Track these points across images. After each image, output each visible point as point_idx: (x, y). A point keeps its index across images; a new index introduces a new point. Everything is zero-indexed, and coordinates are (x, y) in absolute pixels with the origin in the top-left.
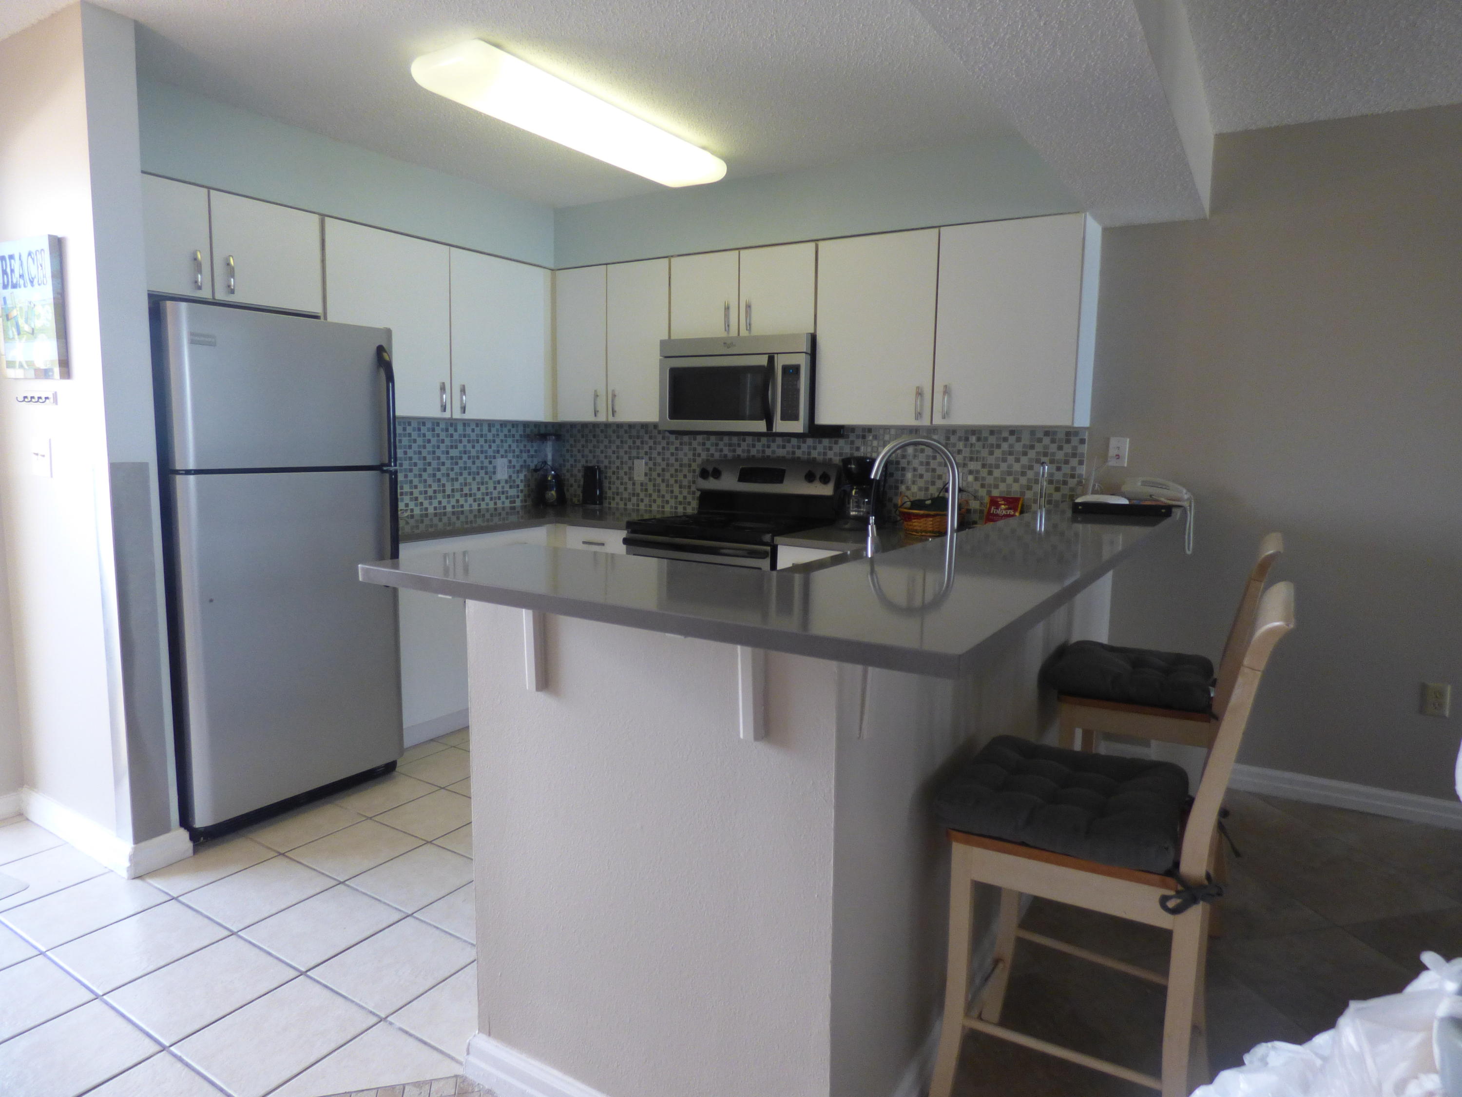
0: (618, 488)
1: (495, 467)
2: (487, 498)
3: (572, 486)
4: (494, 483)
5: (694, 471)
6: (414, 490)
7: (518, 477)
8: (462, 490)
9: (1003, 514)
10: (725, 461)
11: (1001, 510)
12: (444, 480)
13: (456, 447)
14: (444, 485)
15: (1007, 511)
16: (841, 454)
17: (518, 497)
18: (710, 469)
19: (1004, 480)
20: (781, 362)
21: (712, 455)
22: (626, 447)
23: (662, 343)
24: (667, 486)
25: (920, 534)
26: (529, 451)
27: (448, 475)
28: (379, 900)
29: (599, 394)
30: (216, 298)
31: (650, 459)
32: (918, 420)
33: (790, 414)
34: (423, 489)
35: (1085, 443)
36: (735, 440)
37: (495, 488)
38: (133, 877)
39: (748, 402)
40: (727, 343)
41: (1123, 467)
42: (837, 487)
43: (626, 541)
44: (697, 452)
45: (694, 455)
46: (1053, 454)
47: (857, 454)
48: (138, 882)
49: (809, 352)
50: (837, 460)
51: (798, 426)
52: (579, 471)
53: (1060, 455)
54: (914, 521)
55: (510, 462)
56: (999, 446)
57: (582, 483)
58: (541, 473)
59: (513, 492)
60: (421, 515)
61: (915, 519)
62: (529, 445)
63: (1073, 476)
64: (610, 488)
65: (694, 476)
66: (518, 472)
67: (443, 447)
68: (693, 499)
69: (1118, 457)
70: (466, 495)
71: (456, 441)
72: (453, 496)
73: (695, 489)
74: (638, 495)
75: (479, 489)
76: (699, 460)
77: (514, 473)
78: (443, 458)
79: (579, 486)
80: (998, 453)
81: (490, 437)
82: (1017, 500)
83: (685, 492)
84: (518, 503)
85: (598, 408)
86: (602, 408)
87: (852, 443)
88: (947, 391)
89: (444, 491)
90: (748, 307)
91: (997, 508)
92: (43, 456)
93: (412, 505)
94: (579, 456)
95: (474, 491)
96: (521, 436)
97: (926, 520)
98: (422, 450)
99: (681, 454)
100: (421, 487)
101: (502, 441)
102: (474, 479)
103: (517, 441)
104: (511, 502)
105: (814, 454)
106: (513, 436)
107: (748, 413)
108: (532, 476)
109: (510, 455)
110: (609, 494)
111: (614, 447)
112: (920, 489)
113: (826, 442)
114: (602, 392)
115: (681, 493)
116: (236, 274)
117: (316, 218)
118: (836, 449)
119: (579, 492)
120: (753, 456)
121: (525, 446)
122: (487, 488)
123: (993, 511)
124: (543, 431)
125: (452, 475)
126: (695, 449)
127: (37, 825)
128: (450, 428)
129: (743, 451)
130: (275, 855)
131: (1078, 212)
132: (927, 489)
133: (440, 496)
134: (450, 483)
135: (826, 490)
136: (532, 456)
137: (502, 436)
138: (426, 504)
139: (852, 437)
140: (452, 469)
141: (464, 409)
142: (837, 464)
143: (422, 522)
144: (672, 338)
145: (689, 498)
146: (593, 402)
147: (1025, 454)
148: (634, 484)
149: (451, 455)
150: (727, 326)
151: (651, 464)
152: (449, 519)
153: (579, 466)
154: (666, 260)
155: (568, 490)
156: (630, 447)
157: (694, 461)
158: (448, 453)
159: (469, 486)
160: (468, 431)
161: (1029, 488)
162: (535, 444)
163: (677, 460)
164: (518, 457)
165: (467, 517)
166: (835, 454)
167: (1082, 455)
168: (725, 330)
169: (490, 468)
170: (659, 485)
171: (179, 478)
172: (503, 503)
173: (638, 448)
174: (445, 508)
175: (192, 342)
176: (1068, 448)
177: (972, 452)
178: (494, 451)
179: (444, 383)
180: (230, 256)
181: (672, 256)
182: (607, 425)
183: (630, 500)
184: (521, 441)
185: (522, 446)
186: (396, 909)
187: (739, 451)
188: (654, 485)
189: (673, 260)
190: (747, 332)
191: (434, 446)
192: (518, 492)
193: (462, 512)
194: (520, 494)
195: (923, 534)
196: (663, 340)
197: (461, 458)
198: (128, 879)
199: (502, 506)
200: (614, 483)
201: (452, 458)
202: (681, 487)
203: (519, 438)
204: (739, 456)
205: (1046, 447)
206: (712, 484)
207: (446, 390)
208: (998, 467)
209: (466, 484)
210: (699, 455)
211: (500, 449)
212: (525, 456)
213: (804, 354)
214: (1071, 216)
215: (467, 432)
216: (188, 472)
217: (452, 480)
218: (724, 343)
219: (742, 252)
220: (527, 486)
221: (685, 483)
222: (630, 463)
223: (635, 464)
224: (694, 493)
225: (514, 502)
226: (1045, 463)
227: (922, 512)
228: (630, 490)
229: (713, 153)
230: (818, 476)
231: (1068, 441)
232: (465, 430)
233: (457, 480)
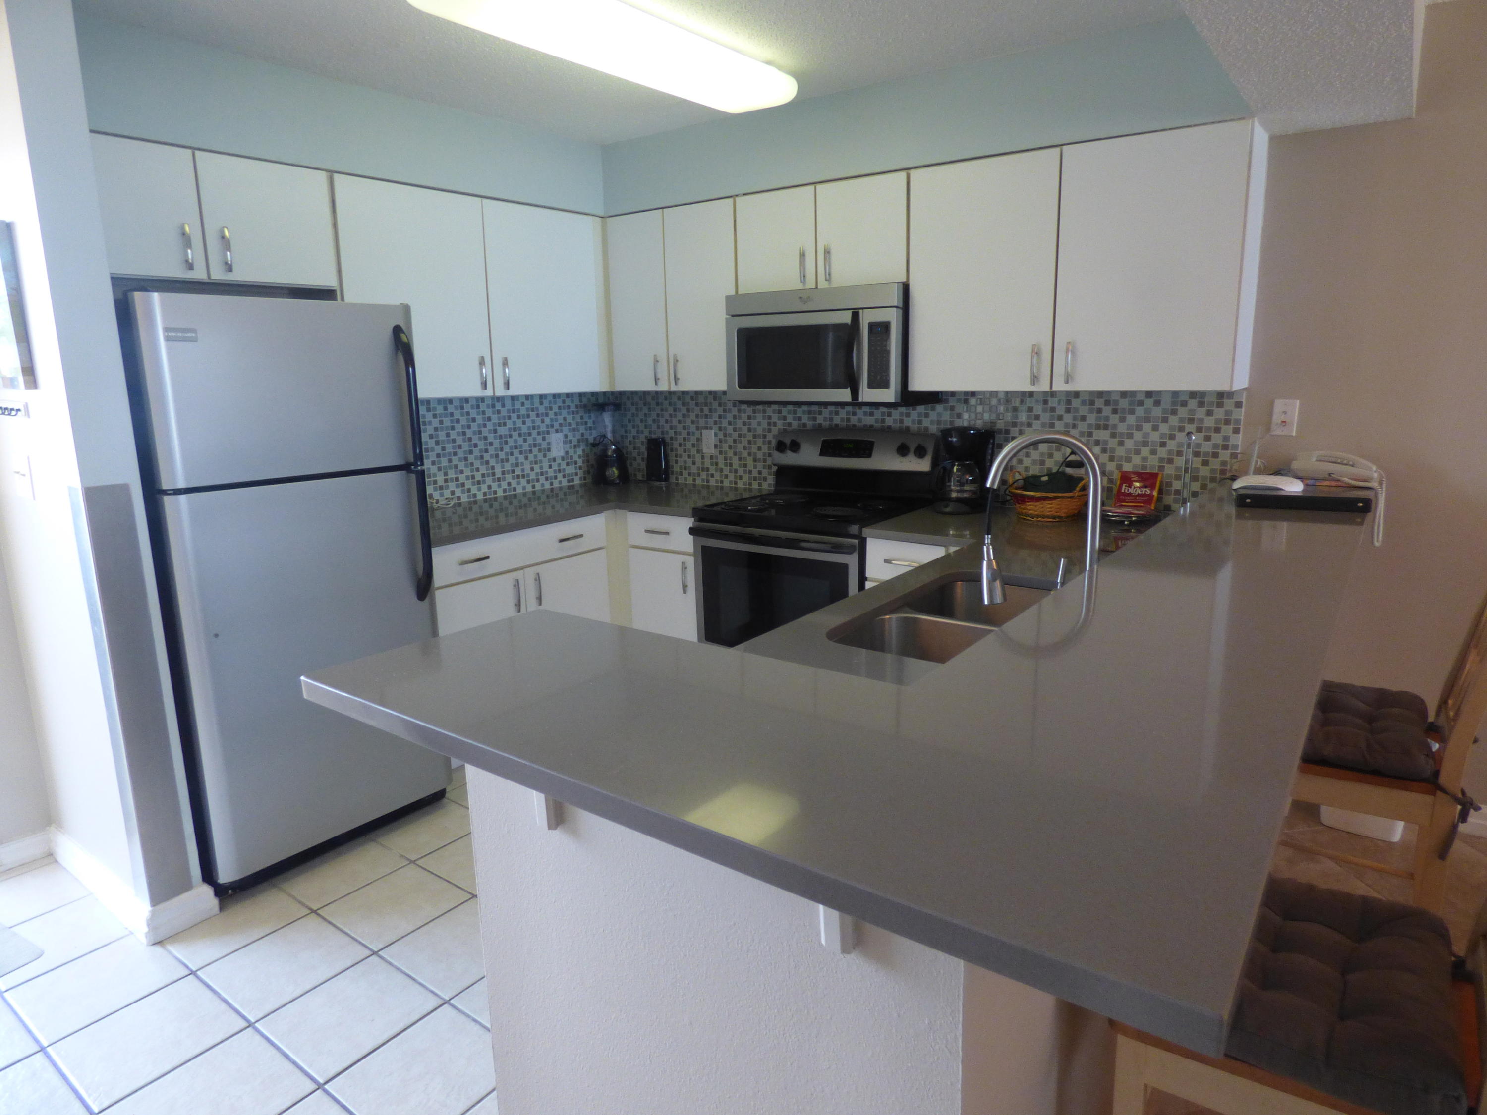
0: (685, 462)
1: (549, 444)
2: (542, 479)
3: (635, 459)
4: (549, 460)
5: (770, 442)
6: (460, 476)
7: (575, 452)
8: (513, 471)
9: (1137, 493)
10: (803, 431)
11: (1134, 488)
12: (492, 462)
13: (505, 424)
14: (493, 468)
15: (1142, 489)
16: (939, 422)
17: (576, 474)
18: (787, 441)
19: (1137, 452)
20: (866, 319)
21: (790, 424)
22: (693, 416)
23: (728, 298)
24: (740, 459)
25: (1036, 519)
26: (586, 423)
27: (497, 456)
28: (414, 979)
29: (658, 359)
30: (212, 278)
31: (720, 429)
32: (1034, 385)
33: (879, 380)
34: (470, 474)
35: (1241, 407)
36: (815, 408)
37: (550, 467)
38: (152, 943)
39: (830, 368)
40: (803, 296)
41: (1292, 436)
42: (935, 464)
43: (692, 531)
44: (772, 421)
45: (769, 424)
46: (1201, 420)
47: (958, 423)
48: (158, 949)
49: (901, 305)
50: (934, 429)
51: (888, 395)
52: (642, 443)
53: (1209, 422)
54: (1028, 504)
55: (566, 436)
56: (1132, 412)
57: (646, 456)
58: (600, 447)
59: (570, 470)
60: (469, 502)
61: (1029, 502)
62: (586, 417)
63: (1225, 447)
64: (676, 462)
65: (769, 449)
66: (575, 446)
67: (490, 426)
68: (770, 474)
69: (1284, 424)
70: (518, 477)
71: (504, 418)
72: (504, 479)
73: (770, 464)
74: (708, 469)
75: (532, 469)
76: (775, 430)
77: (571, 448)
78: (491, 437)
79: (643, 459)
80: (1131, 420)
81: (542, 410)
82: (1154, 476)
83: (760, 466)
84: (577, 481)
85: (659, 376)
86: (663, 374)
87: (952, 409)
88: (1071, 348)
89: (494, 474)
90: (827, 252)
91: (1130, 486)
92: (24, 475)
93: (458, 492)
94: (642, 427)
95: (527, 471)
96: (577, 406)
97: (1042, 504)
98: (467, 430)
99: (754, 424)
100: (468, 472)
101: (556, 414)
102: (526, 458)
103: (573, 412)
104: (569, 481)
105: (908, 422)
106: (569, 407)
107: (829, 379)
108: (591, 450)
109: (566, 429)
110: (676, 469)
111: (679, 416)
112: (1034, 462)
113: (921, 409)
114: (663, 358)
115: (755, 467)
116: (232, 248)
117: (322, 176)
118: (933, 415)
119: (643, 466)
120: (837, 425)
121: (582, 418)
122: (541, 468)
123: (1125, 490)
124: (601, 401)
125: (502, 455)
126: (770, 418)
127: (65, 868)
128: (497, 404)
129: (825, 419)
130: (308, 913)
131: (1243, 119)
132: (1042, 463)
133: (489, 481)
134: (499, 465)
135: (923, 465)
136: (591, 428)
137: (555, 409)
138: (474, 490)
139: (952, 402)
140: (502, 449)
141: (507, 385)
142: (934, 434)
143: (471, 509)
144: (740, 293)
145: (765, 473)
146: (653, 368)
147: (1165, 420)
148: (703, 457)
149: (499, 433)
150: (803, 277)
151: (721, 435)
152: (501, 504)
153: (642, 438)
154: (731, 200)
155: (631, 465)
156: (697, 416)
157: (770, 430)
158: (495, 431)
159: (521, 466)
160: (518, 405)
161: (1170, 461)
162: (592, 415)
163: (750, 430)
164: (574, 430)
165: (520, 501)
166: (932, 422)
167: (1238, 421)
168: (801, 282)
169: (544, 445)
170: (731, 458)
171: (167, 500)
172: (560, 482)
173: (706, 417)
174: (495, 492)
175: (168, 339)
176: (1219, 413)
177: (1098, 419)
178: (547, 426)
179: (483, 358)
180: (224, 227)
181: (737, 196)
182: (671, 393)
183: (699, 475)
184: (577, 413)
185: (579, 418)
186: (432, 992)
187: (820, 420)
188: (726, 459)
189: (738, 199)
190: (827, 283)
191: (479, 425)
192: (576, 468)
193: (515, 496)
194: (578, 471)
195: (1040, 519)
196: (729, 296)
197: (511, 436)
198: (147, 945)
199: (560, 485)
200: (681, 456)
201: (501, 437)
202: (755, 460)
203: (574, 409)
204: (820, 425)
205: (1192, 412)
206: (790, 459)
207: (486, 364)
208: (1130, 436)
209: (517, 465)
210: (775, 424)
211: (554, 423)
212: (582, 429)
213: (895, 308)
214: (1234, 124)
215: (516, 407)
216: (178, 492)
217: (502, 461)
218: (800, 298)
219: (819, 187)
220: (586, 461)
221: (760, 455)
222: (697, 434)
223: (703, 435)
224: (770, 467)
225: (573, 480)
226: (1192, 433)
227: (1038, 494)
228: (699, 464)
229: (780, 68)
230: (912, 450)
231: (1220, 405)
232: (513, 405)
233: (507, 460)
